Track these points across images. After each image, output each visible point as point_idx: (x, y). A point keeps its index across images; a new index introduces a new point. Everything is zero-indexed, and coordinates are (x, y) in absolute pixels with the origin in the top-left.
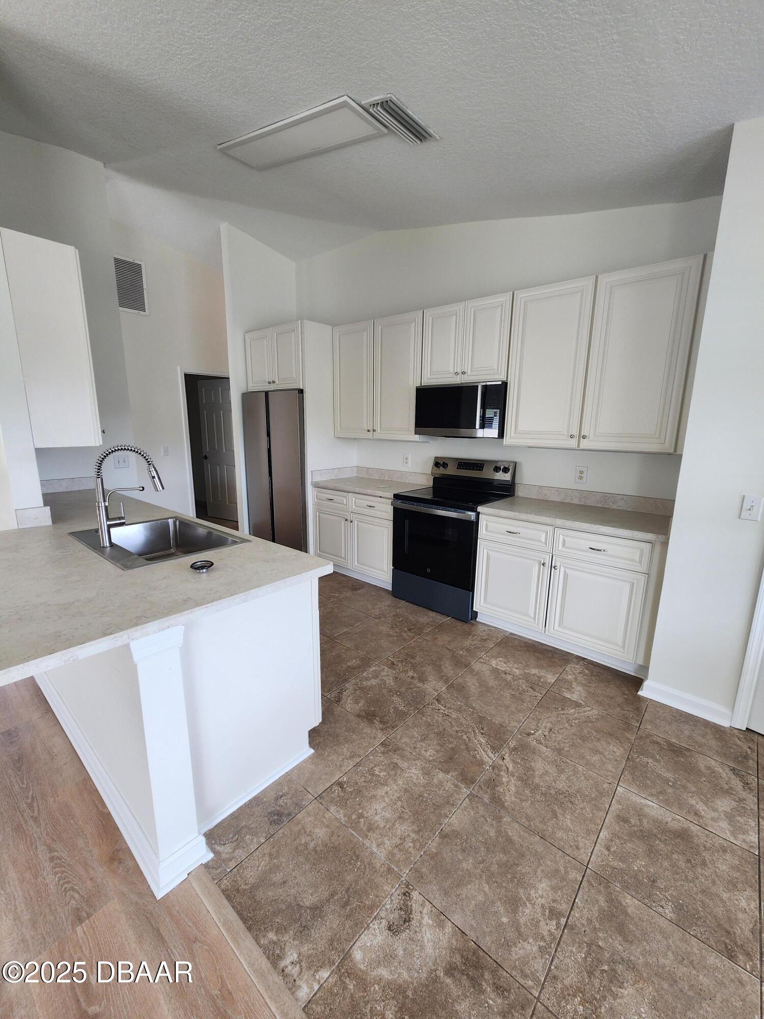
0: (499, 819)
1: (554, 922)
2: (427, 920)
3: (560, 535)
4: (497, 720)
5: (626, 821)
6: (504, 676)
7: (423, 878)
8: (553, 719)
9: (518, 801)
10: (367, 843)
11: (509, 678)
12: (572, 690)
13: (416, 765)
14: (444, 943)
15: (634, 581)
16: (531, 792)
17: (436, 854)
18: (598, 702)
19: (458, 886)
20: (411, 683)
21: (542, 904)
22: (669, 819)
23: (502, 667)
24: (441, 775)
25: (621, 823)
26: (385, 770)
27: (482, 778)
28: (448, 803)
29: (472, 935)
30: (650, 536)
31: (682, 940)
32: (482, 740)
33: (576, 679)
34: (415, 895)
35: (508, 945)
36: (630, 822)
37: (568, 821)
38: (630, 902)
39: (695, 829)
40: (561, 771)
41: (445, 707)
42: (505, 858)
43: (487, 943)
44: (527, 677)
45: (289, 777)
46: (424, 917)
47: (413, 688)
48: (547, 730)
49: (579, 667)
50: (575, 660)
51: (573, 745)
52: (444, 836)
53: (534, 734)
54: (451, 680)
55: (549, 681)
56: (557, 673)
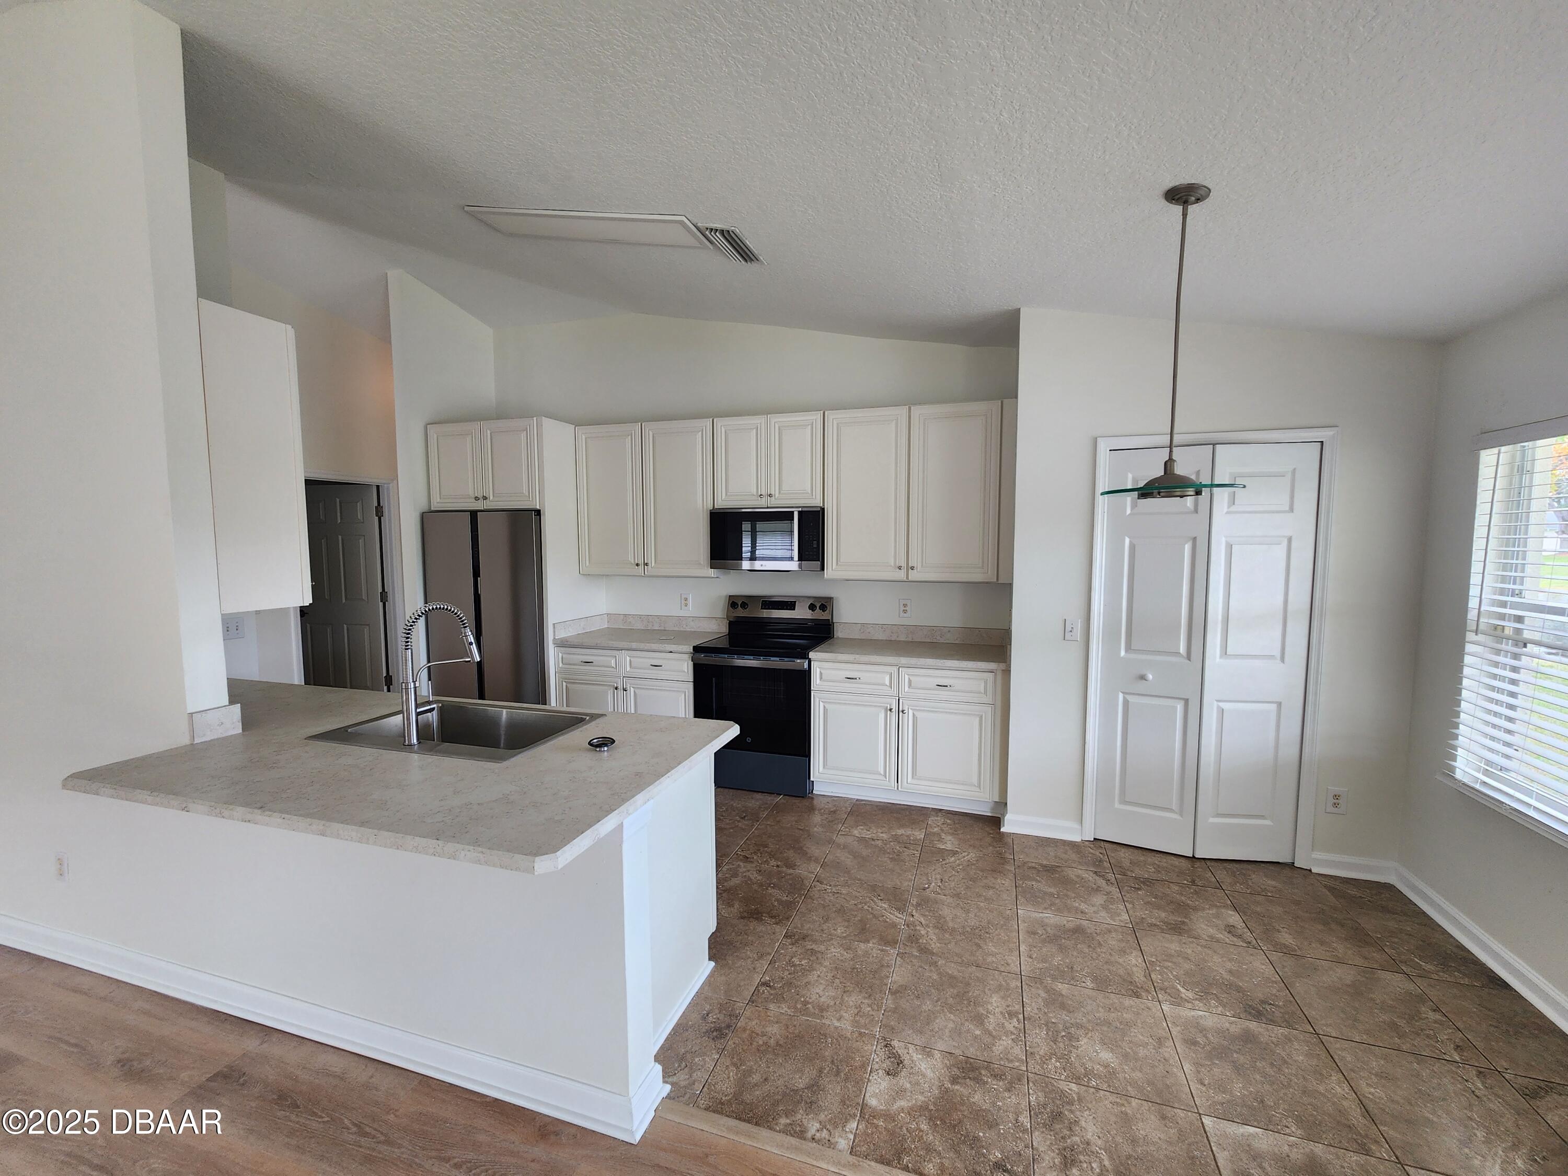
0: (935, 964)
1: (1015, 1020)
2: (915, 1057)
3: (905, 674)
4: (889, 884)
5: (1034, 933)
6: (873, 843)
7: (895, 1029)
8: (940, 870)
9: (944, 945)
10: (827, 1022)
11: (879, 843)
12: (943, 840)
13: (833, 944)
14: (940, 1065)
15: (981, 714)
16: (951, 935)
17: (896, 1008)
18: (971, 846)
19: (928, 1024)
20: (780, 872)
21: (1000, 1012)
22: (1065, 922)
23: (867, 835)
24: (862, 946)
25: (1032, 936)
26: (804, 958)
27: (902, 937)
28: (882, 966)
29: (958, 1052)
30: (992, 666)
31: (1105, 997)
32: (883, 905)
33: (942, 830)
34: (895, 1043)
35: (988, 1047)
36: (1038, 933)
37: (991, 947)
38: (1062, 987)
39: (1085, 923)
40: (968, 912)
41: (830, 886)
42: (955, 991)
43: (971, 1052)
44: (896, 838)
45: (703, 995)
46: (912, 1056)
47: (784, 876)
48: (939, 881)
49: (940, 819)
50: (933, 813)
51: (968, 887)
52: (894, 993)
53: (928, 888)
54: (821, 859)
55: (918, 838)
56: (923, 829)
